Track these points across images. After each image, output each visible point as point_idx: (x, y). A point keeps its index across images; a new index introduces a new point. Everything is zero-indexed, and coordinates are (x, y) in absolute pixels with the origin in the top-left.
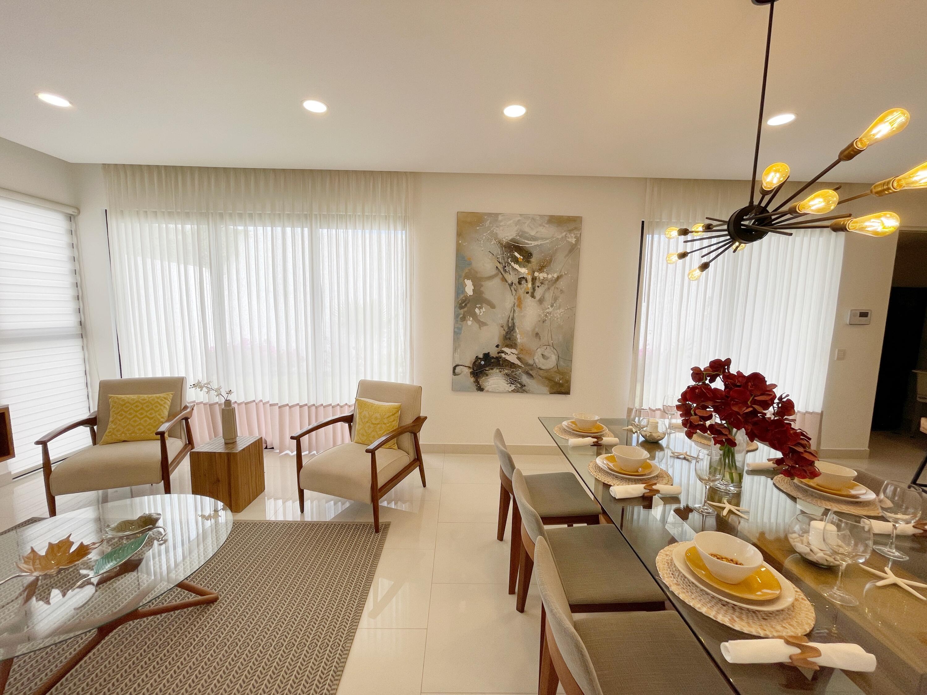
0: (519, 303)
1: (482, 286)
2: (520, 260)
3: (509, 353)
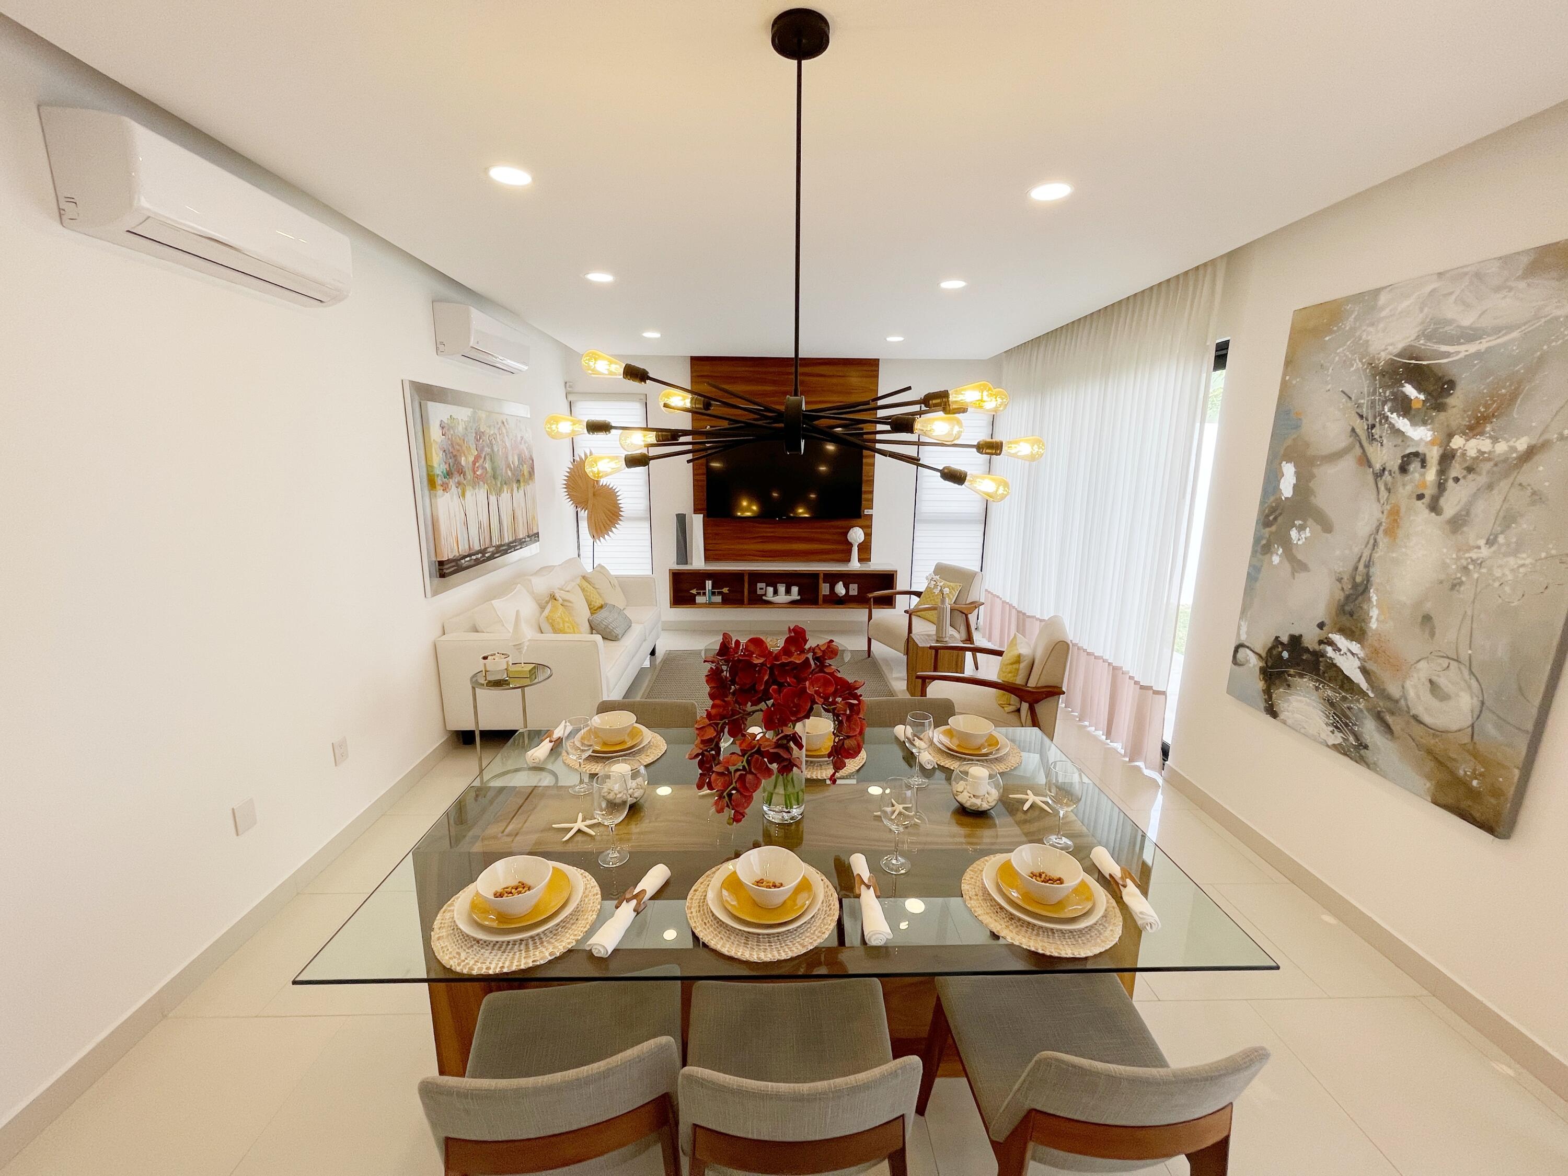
0: (1392, 524)
1: (1313, 476)
2: (1415, 405)
3: (1344, 650)
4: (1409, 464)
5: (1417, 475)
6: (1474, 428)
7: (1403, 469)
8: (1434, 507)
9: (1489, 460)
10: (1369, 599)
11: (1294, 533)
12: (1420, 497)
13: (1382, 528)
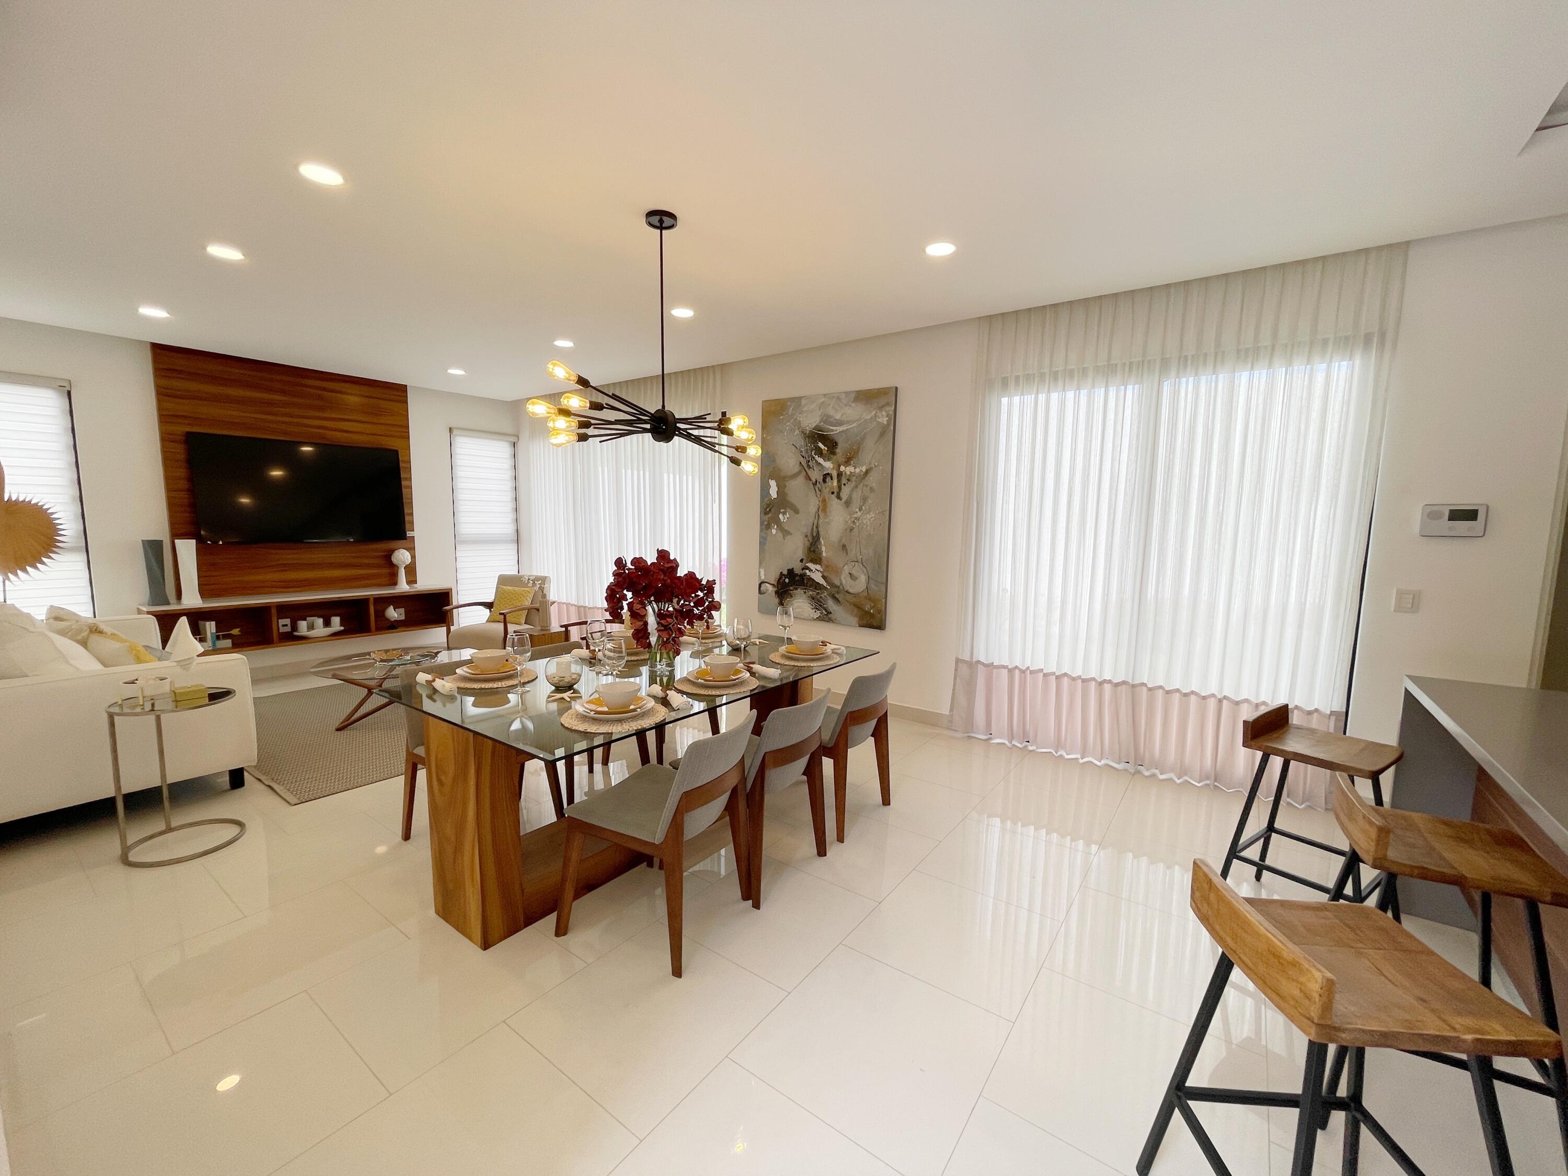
0: (824, 507)
1: (785, 486)
2: (824, 452)
3: (814, 570)
4: (826, 478)
5: (830, 483)
6: (847, 462)
7: (824, 481)
8: (839, 497)
9: (854, 475)
10: (821, 542)
11: (781, 516)
12: (833, 493)
13: (820, 510)
